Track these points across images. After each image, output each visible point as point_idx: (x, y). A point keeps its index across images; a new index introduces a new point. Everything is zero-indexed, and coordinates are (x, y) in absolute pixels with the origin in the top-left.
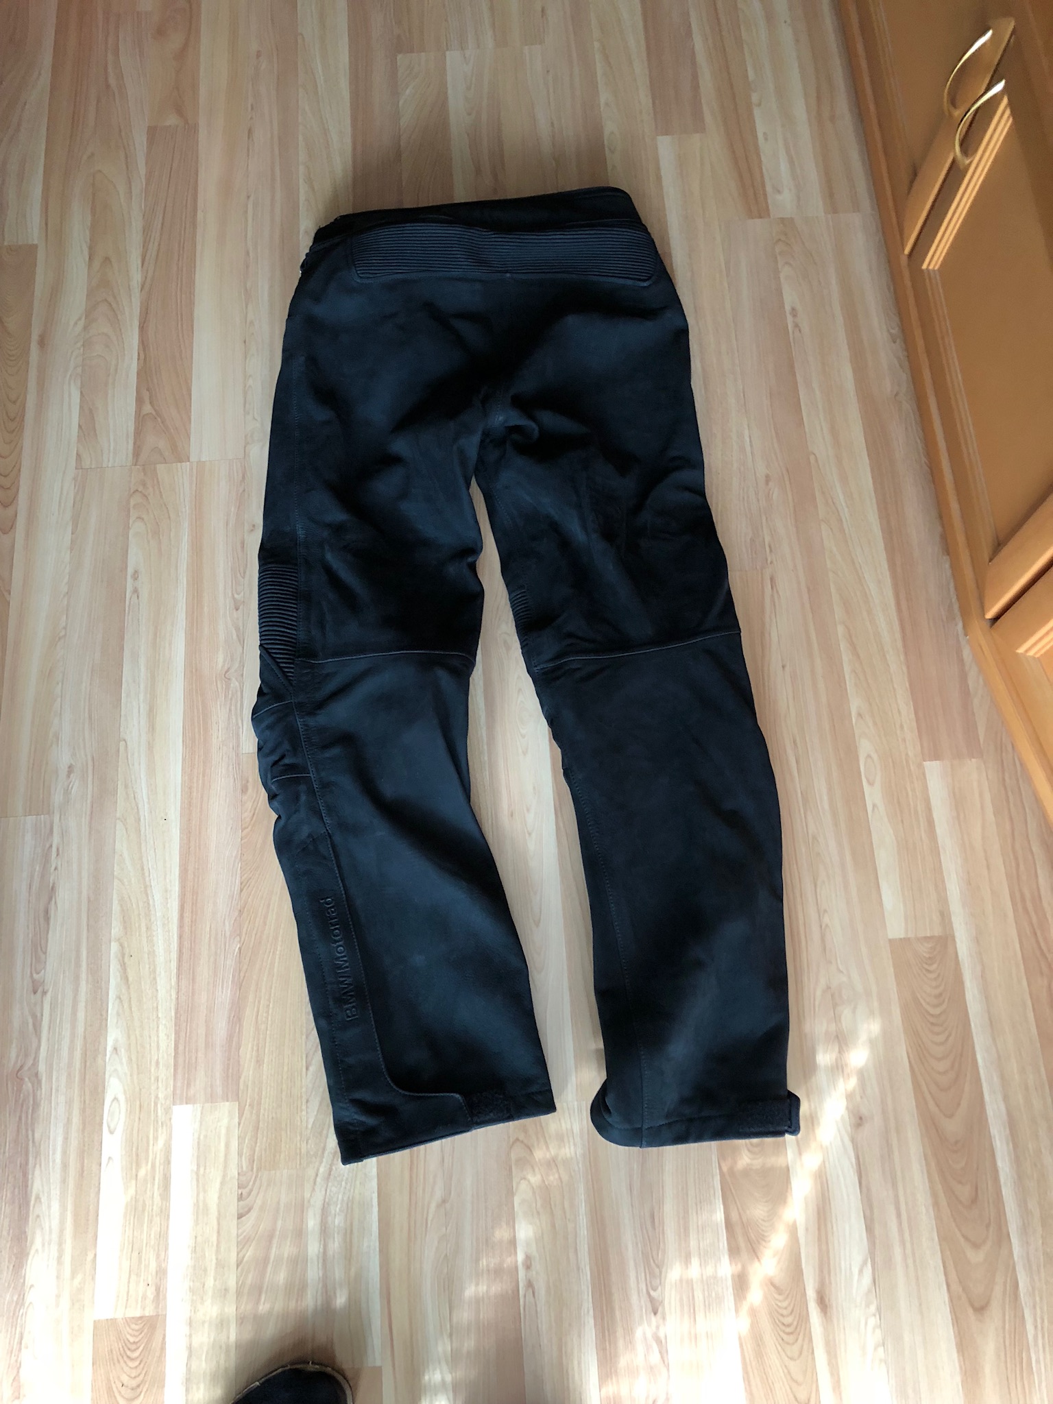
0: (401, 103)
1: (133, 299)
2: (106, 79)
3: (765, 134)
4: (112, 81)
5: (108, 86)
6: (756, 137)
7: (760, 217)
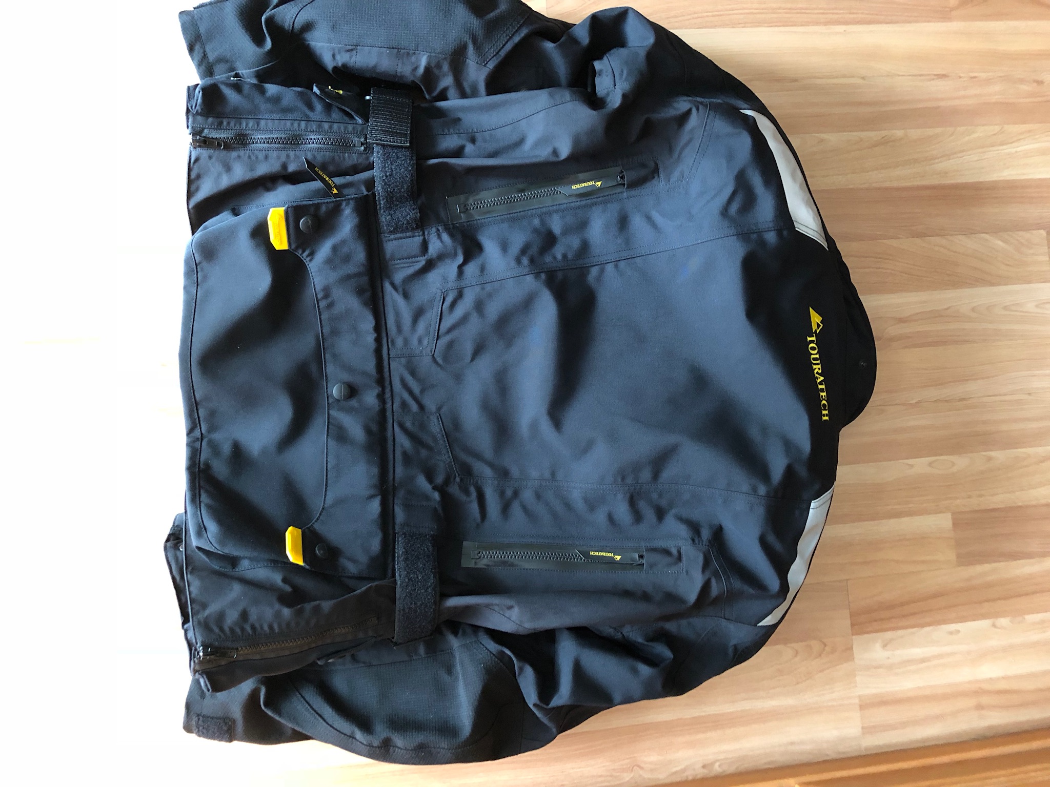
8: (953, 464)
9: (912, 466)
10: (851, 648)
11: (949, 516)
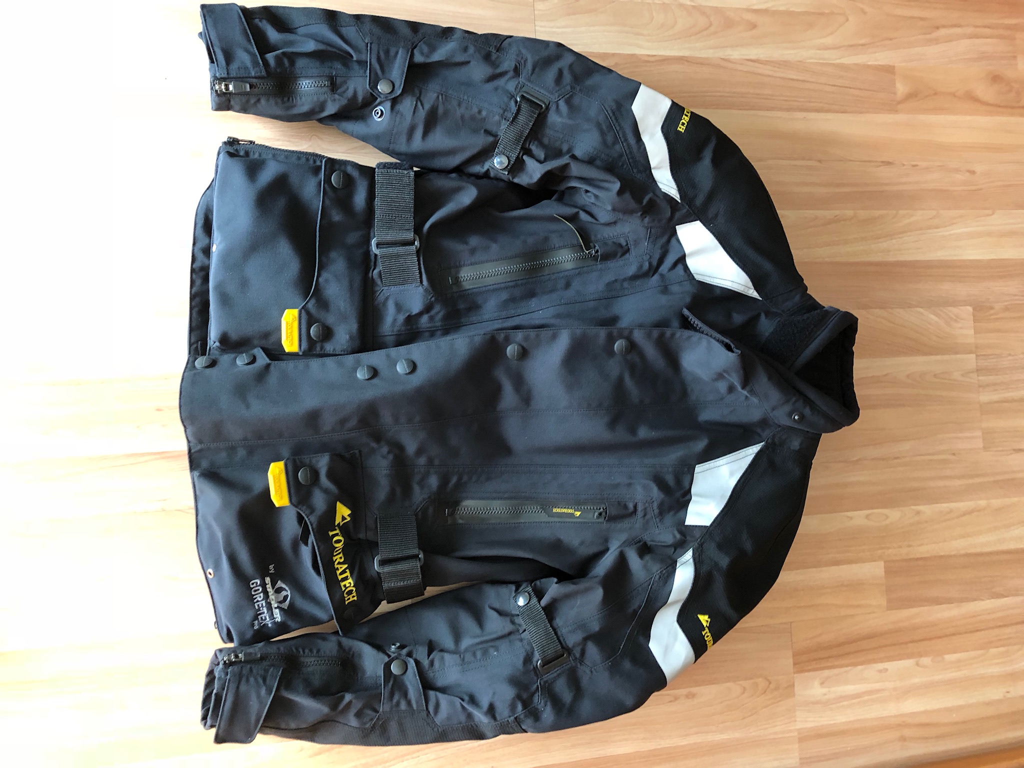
0: (921, 310)
1: (712, 51)
2: (944, 26)
3: (886, 670)
4: (943, 32)
5: (938, 28)
6: (881, 660)
7: (795, 664)
8: (887, 517)
9: (851, 518)
10: (793, 685)
11: (881, 564)
